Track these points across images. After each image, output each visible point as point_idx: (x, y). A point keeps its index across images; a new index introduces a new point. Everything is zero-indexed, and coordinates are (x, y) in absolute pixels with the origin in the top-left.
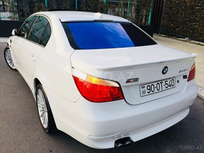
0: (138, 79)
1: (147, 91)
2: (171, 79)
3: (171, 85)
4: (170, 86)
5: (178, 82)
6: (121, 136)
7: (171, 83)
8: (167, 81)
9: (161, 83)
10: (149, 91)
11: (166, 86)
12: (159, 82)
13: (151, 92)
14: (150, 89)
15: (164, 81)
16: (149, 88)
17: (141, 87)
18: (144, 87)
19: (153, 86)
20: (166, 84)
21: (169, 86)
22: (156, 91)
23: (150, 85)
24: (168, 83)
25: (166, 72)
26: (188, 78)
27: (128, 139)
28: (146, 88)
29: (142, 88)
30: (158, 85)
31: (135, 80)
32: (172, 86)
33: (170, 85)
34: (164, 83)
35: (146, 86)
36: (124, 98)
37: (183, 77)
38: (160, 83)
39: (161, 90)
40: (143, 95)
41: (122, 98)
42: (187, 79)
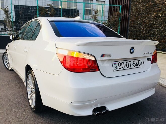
0: (110, 55)
1: (118, 67)
2: (138, 60)
3: (138, 64)
4: (138, 65)
5: (144, 63)
6: (98, 105)
8: (134, 61)
9: (130, 62)
11: (134, 65)
12: (128, 61)
13: (122, 69)
14: (121, 66)
15: (132, 61)
17: (113, 63)
18: (116, 64)
19: (123, 64)
20: (134, 63)
21: (136, 65)
22: (126, 68)
23: (121, 62)
24: (135, 62)
25: (133, 51)
26: (151, 60)
27: (104, 108)
28: (117, 65)
30: (127, 63)
31: (108, 55)
32: (139, 66)
33: (137, 65)
34: (132, 63)
35: (117, 63)
36: (99, 70)
37: (148, 60)
38: (129, 62)
39: (130, 67)
40: (115, 70)
41: (98, 70)
42: (151, 62)
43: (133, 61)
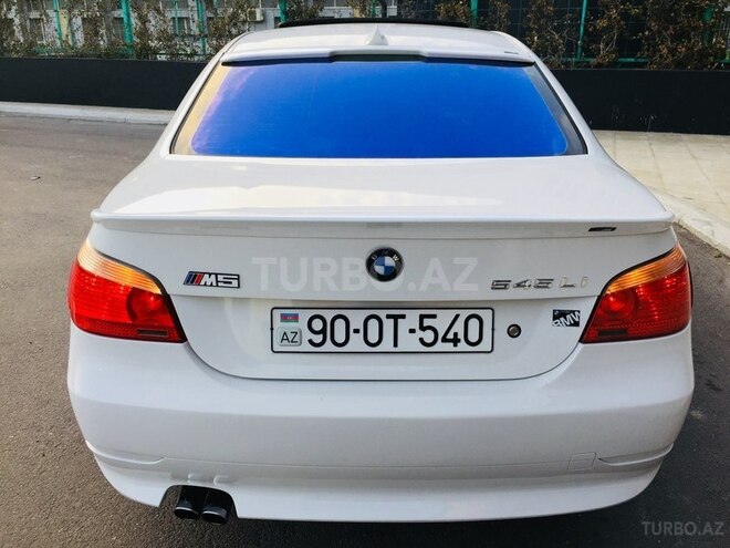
1: (308, 335)
2: (465, 313)
3: (461, 336)
4: (455, 341)
5: (515, 331)
7: (459, 328)
8: (433, 316)
9: (396, 318)
10: (318, 338)
11: (429, 336)
12: (382, 314)
13: (329, 346)
14: (323, 331)
15: (414, 314)
16: (317, 325)
17: (277, 314)
18: (295, 318)
19: (340, 322)
20: (423, 328)
21: (444, 340)
23: (328, 315)
24: (438, 323)
26: (583, 324)
28: (302, 324)
29: (284, 318)
30: (374, 322)
31: (220, 278)
32: (462, 346)
33: (451, 336)
34: (412, 319)
35: (305, 316)
36: (182, 338)
38: (388, 317)
39: (387, 346)
40: (283, 345)
41: (177, 338)
42: (579, 331)
43: (422, 317)
